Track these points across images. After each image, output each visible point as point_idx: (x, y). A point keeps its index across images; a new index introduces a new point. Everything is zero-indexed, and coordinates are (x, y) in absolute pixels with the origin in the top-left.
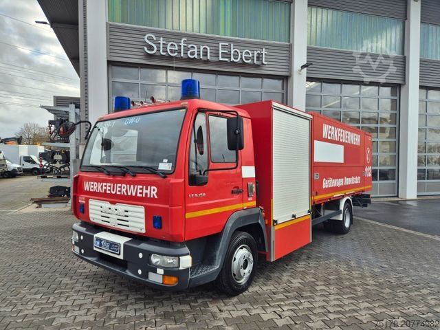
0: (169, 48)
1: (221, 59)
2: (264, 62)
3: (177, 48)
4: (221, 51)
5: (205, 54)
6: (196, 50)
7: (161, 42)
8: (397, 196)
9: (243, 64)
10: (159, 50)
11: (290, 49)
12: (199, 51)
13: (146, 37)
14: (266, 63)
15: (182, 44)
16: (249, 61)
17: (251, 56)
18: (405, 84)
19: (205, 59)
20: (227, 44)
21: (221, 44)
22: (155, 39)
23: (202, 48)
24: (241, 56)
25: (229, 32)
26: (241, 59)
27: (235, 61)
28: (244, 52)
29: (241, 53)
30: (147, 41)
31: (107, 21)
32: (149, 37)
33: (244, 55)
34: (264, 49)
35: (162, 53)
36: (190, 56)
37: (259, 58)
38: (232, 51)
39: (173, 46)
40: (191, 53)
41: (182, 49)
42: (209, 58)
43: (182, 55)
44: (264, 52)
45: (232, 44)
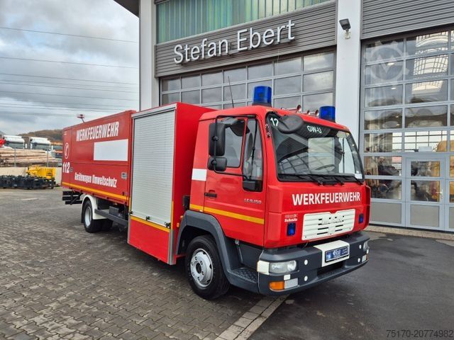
0: (192, 53)
1: (239, 49)
2: (290, 38)
3: (198, 52)
6: (215, 48)
10: (184, 58)
12: (217, 49)
13: (175, 49)
14: (293, 38)
16: (271, 42)
17: (273, 35)
20: (246, 30)
21: (239, 32)
22: (181, 48)
23: (220, 43)
24: (262, 39)
26: (262, 42)
27: (254, 47)
28: (265, 33)
29: (262, 36)
30: (176, 52)
31: (155, 44)
32: (177, 48)
33: (264, 37)
34: (290, 21)
35: (187, 60)
36: (210, 56)
37: (284, 35)
38: (251, 36)
39: (195, 50)
40: (211, 52)
41: (203, 50)
42: (227, 52)
43: (203, 57)
44: (290, 25)
45: (251, 29)
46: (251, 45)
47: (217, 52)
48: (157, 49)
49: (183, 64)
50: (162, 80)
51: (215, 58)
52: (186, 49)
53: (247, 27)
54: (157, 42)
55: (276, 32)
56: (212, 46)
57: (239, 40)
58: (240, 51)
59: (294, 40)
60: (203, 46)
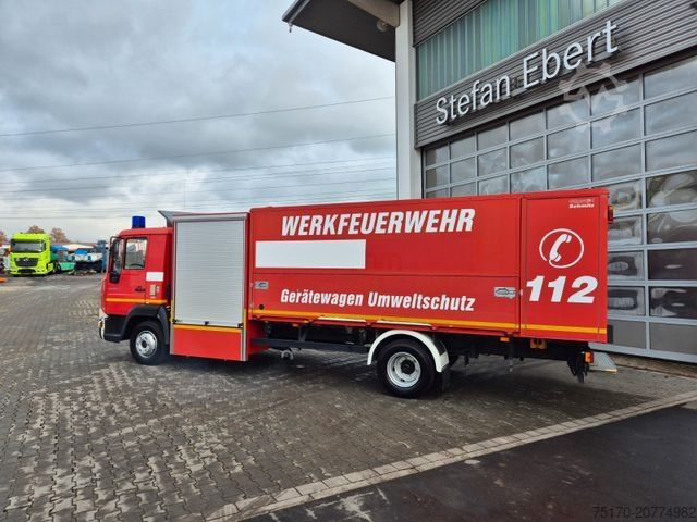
1: (526, 86)
2: (610, 51)
3: (468, 102)
5: (505, 89)
6: (490, 92)
10: (449, 116)
12: (494, 92)
13: (437, 105)
14: (616, 49)
17: (581, 51)
20: (536, 54)
21: (525, 60)
22: (446, 101)
23: (498, 83)
24: (562, 63)
25: (554, 24)
26: (562, 67)
27: (550, 77)
28: (567, 51)
29: (562, 58)
30: (439, 109)
31: (414, 102)
32: (441, 103)
33: (566, 58)
34: (609, 23)
35: (453, 117)
36: (483, 104)
37: (600, 47)
38: (545, 62)
39: (464, 100)
40: (486, 99)
41: (474, 99)
42: (508, 94)
43: (474, 108)
44: (608, 29)
45: (544, 50)
46: (546, 75)
47: (494, 97)
48: (417, 110)
49: (449, 123)
50: (425, 151)
51: (492, 107)
52: (452, 101)
53: (538, 49)
54: (418, 99)
55: (585, 47)
56: (487, 89)
57: (526, 72)
58: (529, 89)
59: (618, 52)
60: (474, 91)
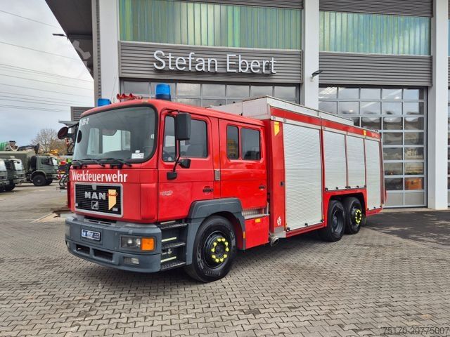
0: (177, 63)
1: (229, 70)
2: (273, 71)
3: (185, 63)
4: (228, 63)
5: (213, 66)
6: (203, 63)
7: (170, 57)
8: (427, 207)
9: (252, 75)
11: (301, 56)
12: (206, 65)
13: (155, 53)
14: (275, 72)
15: (190, 58)
16: (258, 71)
18: (432, 85)
19: (212, 71)
20: (235, 55)
21: (228, 56)
22: (163, 54)
23: (210, 60)
25: (237, 43)
26: (250, 69)
27: (243, 71)
28: (253, 62)
29: (250, 64)
30: (156, 57)
31: (119, 40)
35: (171, 68)
36: (198, 69)
37: (268, 67)
38: (240, 62)
39: (181, 60)
40: (200, 67)
41: (190, 62)
42: (216, 70)
43: (190, 69)
44: (272, 61)
45: (240, 55)
46: (240, 70)
50: (123, 80)
54: (122, 39)
55: (261, 64)
56: (200, 61)
